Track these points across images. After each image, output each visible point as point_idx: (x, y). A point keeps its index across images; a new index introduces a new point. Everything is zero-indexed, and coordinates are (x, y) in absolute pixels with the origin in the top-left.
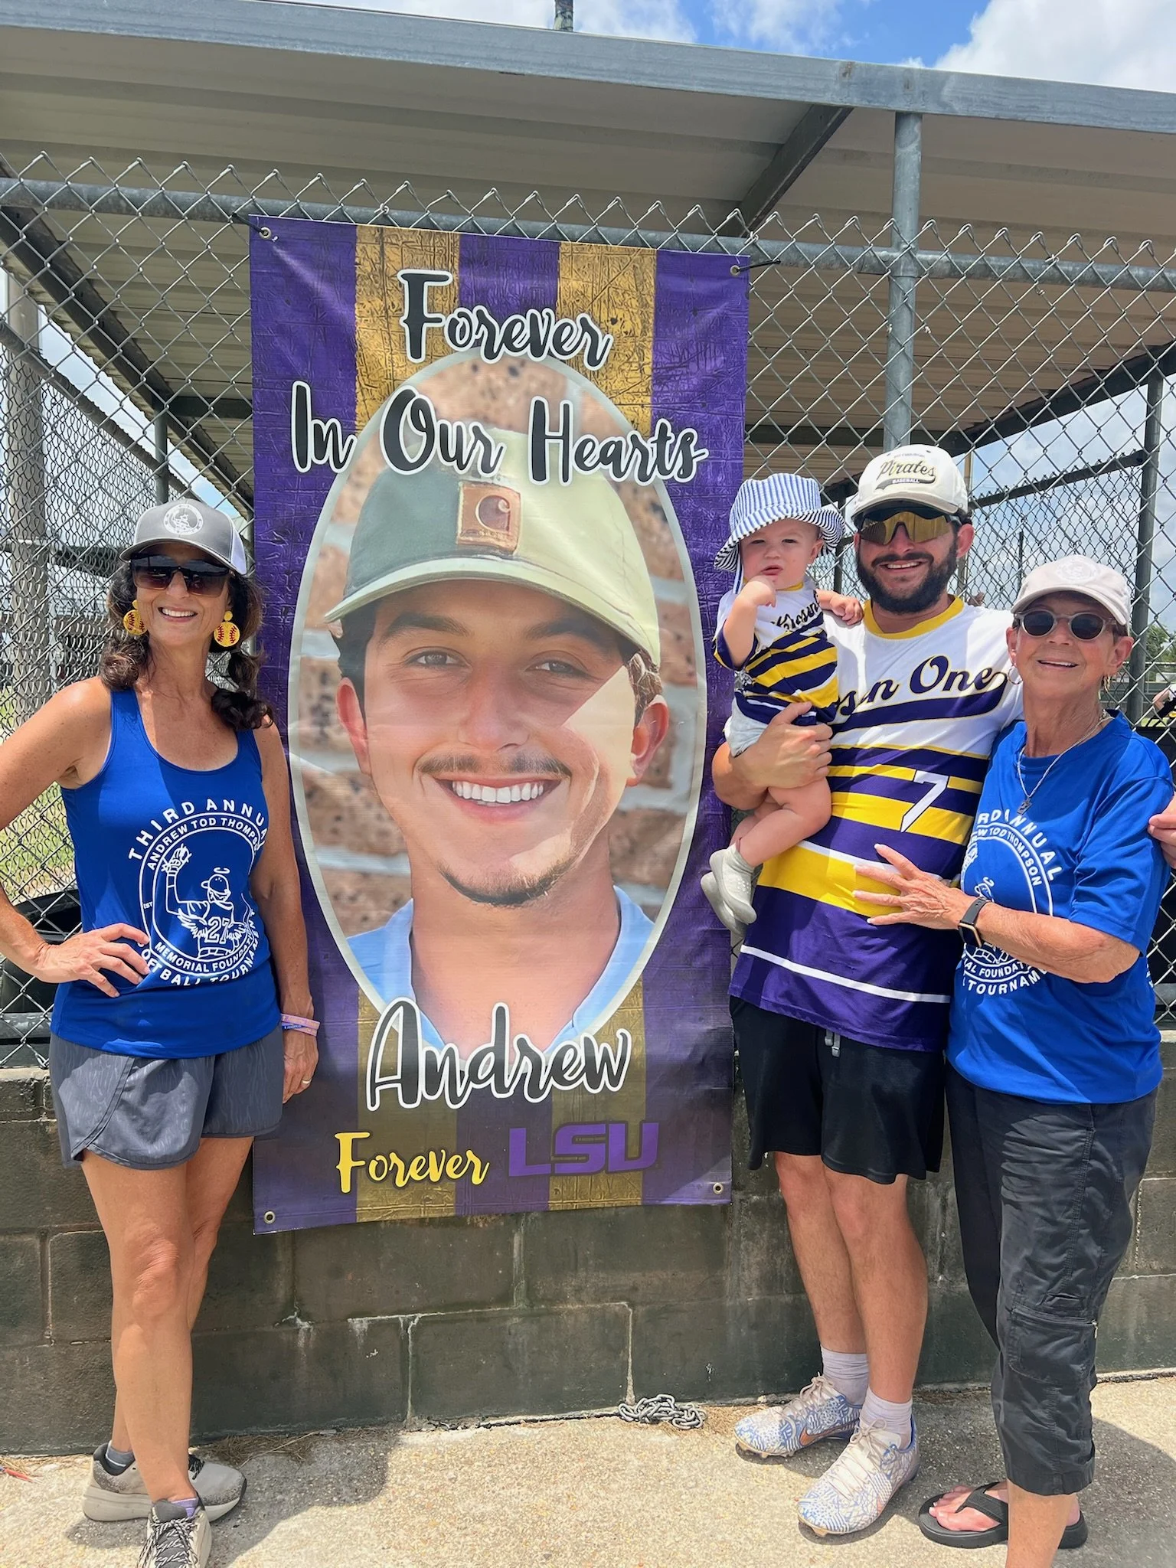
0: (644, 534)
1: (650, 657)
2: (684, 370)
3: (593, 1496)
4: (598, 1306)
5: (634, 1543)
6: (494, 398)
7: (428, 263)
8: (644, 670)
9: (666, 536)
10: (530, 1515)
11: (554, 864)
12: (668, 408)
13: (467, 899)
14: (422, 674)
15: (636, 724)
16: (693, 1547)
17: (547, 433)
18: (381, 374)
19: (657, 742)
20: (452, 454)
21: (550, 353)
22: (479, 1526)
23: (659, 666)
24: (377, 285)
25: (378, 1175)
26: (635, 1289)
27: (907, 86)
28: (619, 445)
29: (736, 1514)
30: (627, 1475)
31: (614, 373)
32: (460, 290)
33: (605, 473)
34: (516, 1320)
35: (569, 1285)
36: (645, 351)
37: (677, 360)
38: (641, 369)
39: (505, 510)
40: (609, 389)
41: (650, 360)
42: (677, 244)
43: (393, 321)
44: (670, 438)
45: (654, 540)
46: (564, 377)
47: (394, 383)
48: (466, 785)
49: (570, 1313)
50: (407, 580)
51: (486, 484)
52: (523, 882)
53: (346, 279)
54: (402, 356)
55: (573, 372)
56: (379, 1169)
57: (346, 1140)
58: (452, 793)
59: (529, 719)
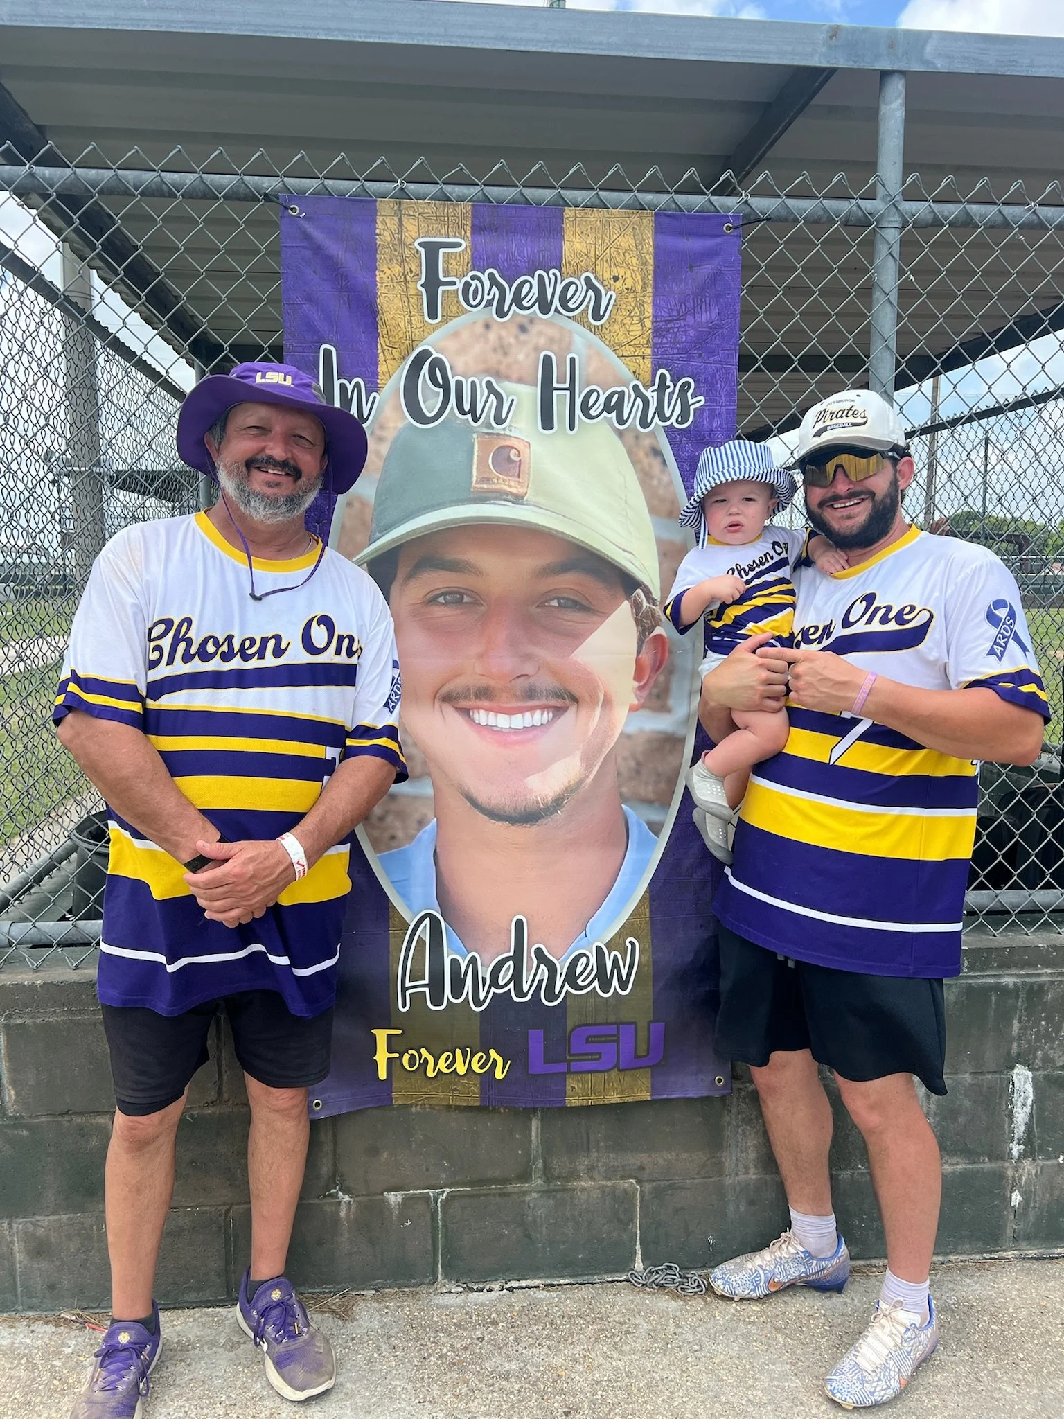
0: (645, 477)
1: (651, 592)
2: (682, 322)
3: (607, 1357)
4: (609, 1183)
5: (645, 1402)
6: (505, 354)
7: (443, 232)
8: (645, 604)
9: (665, 479)
10: (550, 1374)
11: (566, 784)
12: (667, 359)
13: (486, 818)
14: (442, 613)
15: (638, 653)
16: (699, 1407)
17: (555, 385)
18: (401, 335)
19: (657, 670)
20: (467, 408)
21: (557, 310)
22: (504, 1383)
23: (659, 600)
24: (396, 253)
26: (642, 1168)
27: (891, 46)
28: (623, 392)
29: (738, 1377)
30: (637, 1337)
31: (616, 327)
32: (472, 255)
33: (609, 421)
34: (535, 1195)
35: (582, 1164)
36: (645, 305)
37: (675, 313)
38: (642, 322)
39: (516, 459)
40: (612, 342)
41: (651, 314)
42: (674, 205)
43: (411, 285)
44: (669, 387)
45: (655, 482)
46: (570, 332)
47: (413, 343)
48: (482, 712)
49: (583, 1189)
50: (426, 526)
51: (498, 435)
52: (537, 801)
53: (368, 251)
54: (420, 318)
55: (578, 327)
56: (411, 1064)
57: (381, 1035)
58: (471, 720)
59: (539, 652)
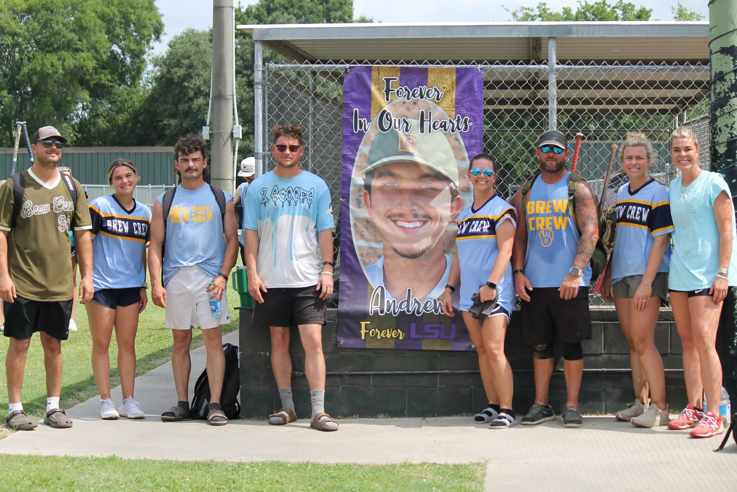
1: (455, 184)
2: (465, 101)
6: (409, 111)
7: (391, 75)
8: (454, 188)
9: (460, 148)
12: (460, 111)
13: (400, 257)
14: (388, 189)
15: (452, 204)
17: (425, 120)
18: (378, 106)
19: (457, 209)
20: (397, 126)
21: (425, 98)
23: (458, 186)
24: (377, 82)
25: (372, 335)
28: (445, 122)
31: (444, 102)
32: (400, 82)
36: (453, 96)
37: (462, 97)
38: (452, 101)
39: (412, 142)
40: (442, 107)
41: (455, 98)
43: (381, 91)
44: (461, 120)
46: (429, 104)
47: (381, 108)
48: (400, 222)
50: (384, 162)
51: (407, 134)
52: (416, 252)
54: (384, 101)
55: (432, 103)
56: (373, 333)
57: (363, 324)
58: (396, 224)
59: (418, 202)
